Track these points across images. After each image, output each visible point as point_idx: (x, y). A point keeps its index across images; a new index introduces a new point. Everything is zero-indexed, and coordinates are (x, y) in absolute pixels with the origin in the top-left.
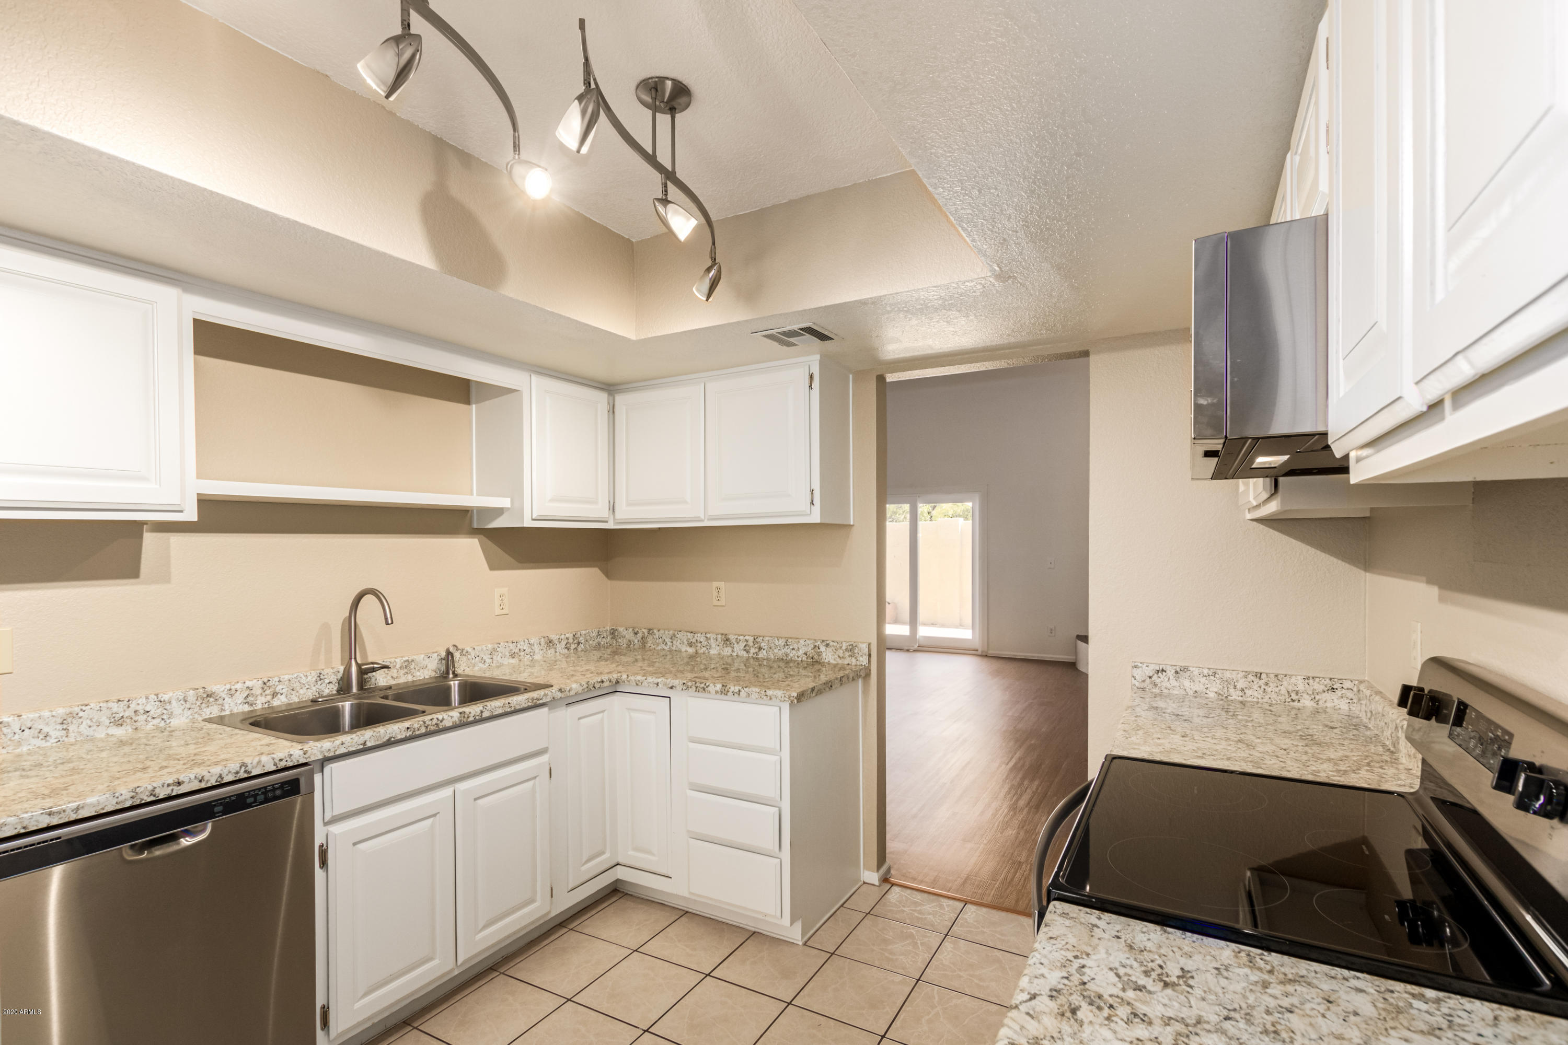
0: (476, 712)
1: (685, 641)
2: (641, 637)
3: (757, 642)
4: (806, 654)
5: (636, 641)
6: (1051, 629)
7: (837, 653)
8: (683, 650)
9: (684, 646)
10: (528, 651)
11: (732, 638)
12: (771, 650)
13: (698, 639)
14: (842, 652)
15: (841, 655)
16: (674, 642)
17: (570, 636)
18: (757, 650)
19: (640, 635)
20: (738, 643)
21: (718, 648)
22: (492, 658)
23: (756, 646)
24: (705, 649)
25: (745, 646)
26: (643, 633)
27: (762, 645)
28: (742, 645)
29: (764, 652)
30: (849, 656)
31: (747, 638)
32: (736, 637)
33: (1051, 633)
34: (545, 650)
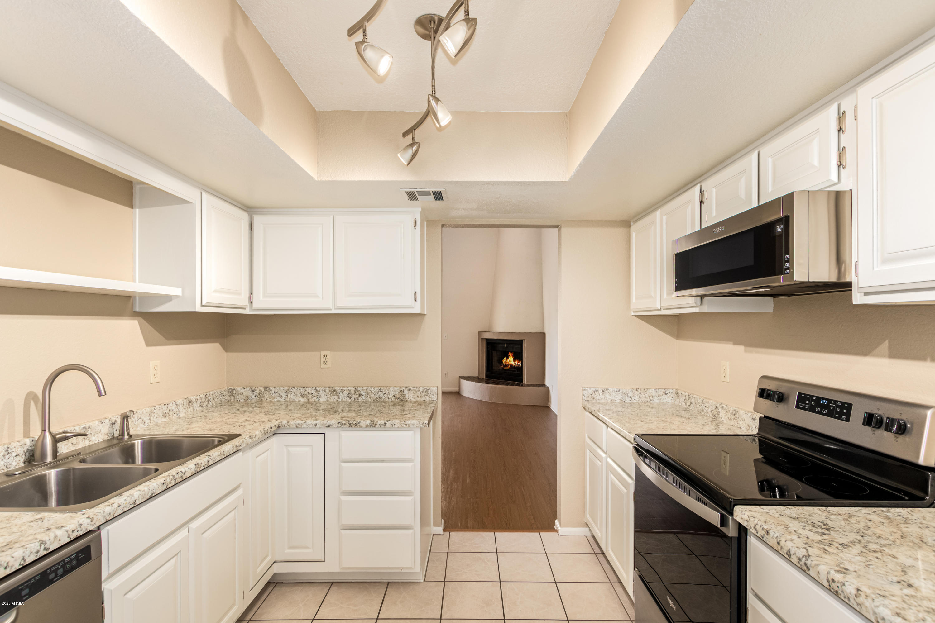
0: (205, 462)
1: (298, 394)
2: (258, 393)
3: (358, 391)
4: (395, 396)
5: (253, 397)
6: (446, 374)
7: (416, 394)
8: (297, 400)
9: (297, 397)
10: (175, 410)
11: (338, 389)
12: (368, 396)
13: (310, 391)
14: (420, 393)
15: (419, 395)
16: (289, 395)
17: (203, 396)
18: (358, 396)
19: (257, 391)
20: (342, 392)
21: (326, 397)
22: (150, 419)
23: (357, 393)
24: (315, 398)
25: (348, 394)
26: (260, 390)
27: (362, 392)
28: (346, 393)
29: (363, 397)
30: (425, 396)
31: (350, 388)
32: (341, 388)
33: (446, 376)
34: (186, 409)
